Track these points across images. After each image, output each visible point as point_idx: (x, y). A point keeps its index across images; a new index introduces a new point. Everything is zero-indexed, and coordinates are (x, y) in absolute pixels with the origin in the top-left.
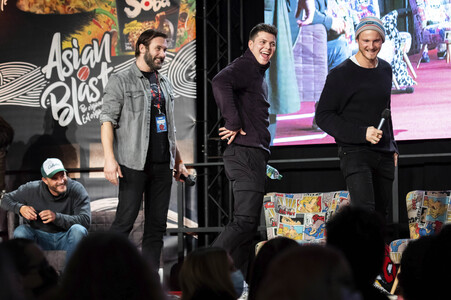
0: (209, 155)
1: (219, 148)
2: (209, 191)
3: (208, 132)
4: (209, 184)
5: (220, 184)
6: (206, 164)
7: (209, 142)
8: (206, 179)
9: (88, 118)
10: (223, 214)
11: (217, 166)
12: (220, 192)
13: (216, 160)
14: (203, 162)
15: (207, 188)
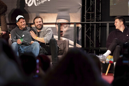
0: (87, 19)
1: (91, 16)
2: (86, 33)
3: (87, 10)
4: (86, 30)
5: (90, 30)
6: (85, 22)
7: (87, 14)
8: (85, 29)
9: (39, 3)
10: (91, 42)
11: (90, 23)
12: (90, 34)
13: (89, 21)
14: (84, 22)
15: (85, 32)
